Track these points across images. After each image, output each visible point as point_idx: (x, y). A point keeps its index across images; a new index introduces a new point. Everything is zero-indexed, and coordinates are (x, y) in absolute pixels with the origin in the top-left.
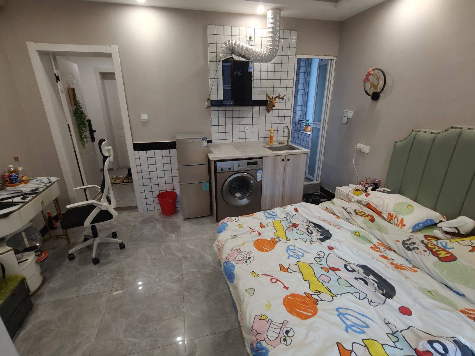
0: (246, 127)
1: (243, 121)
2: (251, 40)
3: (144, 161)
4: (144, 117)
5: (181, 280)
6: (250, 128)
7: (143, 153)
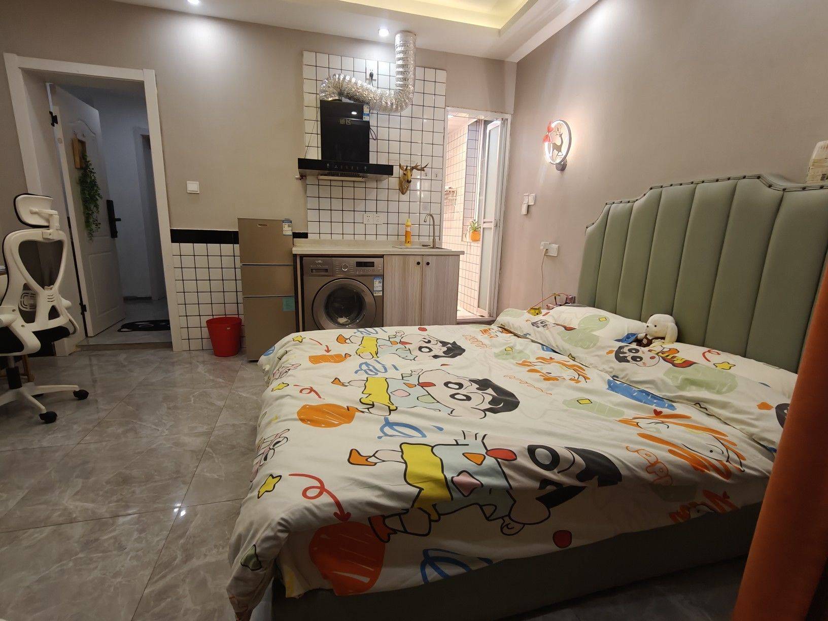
0: (365, 215)
1: (360, 206)
2: (372, 79)
3: (188, 261)
4: (193, 186)
5: (209, 434)
6: (371, 218)
7: (187, 247)
